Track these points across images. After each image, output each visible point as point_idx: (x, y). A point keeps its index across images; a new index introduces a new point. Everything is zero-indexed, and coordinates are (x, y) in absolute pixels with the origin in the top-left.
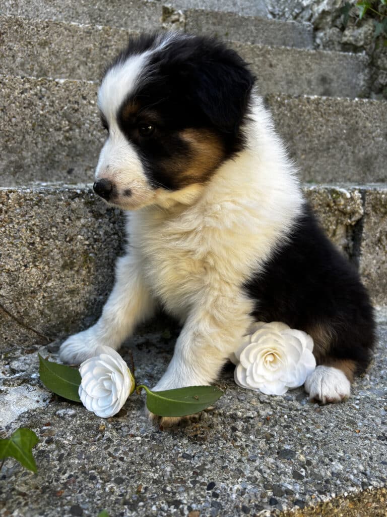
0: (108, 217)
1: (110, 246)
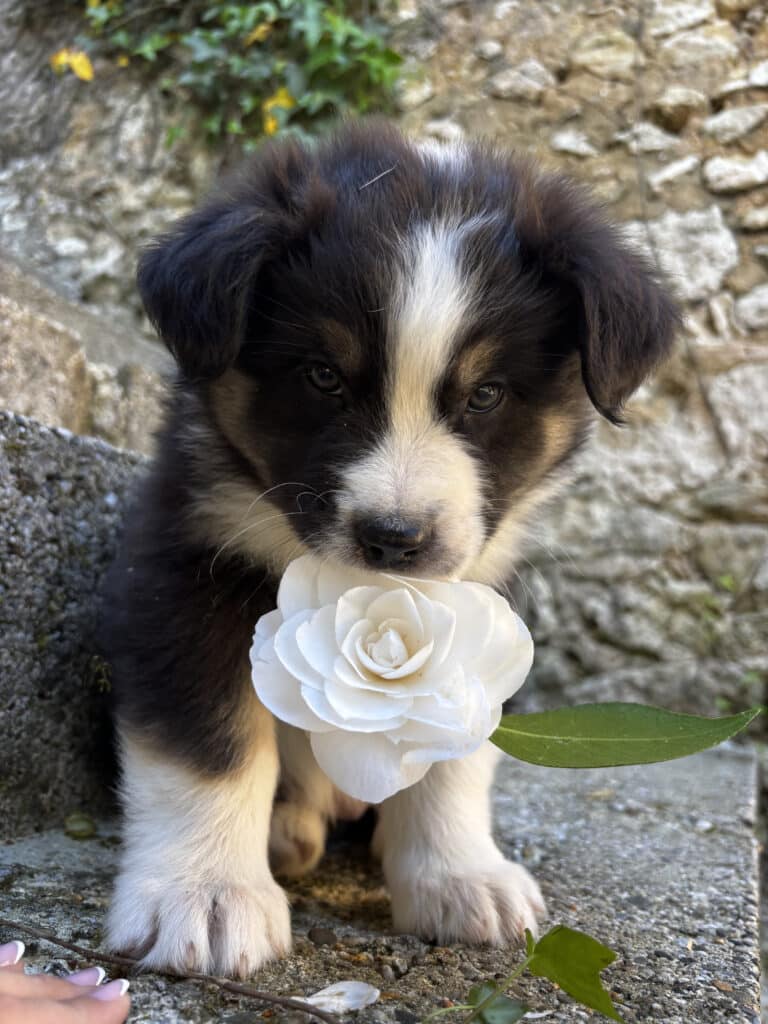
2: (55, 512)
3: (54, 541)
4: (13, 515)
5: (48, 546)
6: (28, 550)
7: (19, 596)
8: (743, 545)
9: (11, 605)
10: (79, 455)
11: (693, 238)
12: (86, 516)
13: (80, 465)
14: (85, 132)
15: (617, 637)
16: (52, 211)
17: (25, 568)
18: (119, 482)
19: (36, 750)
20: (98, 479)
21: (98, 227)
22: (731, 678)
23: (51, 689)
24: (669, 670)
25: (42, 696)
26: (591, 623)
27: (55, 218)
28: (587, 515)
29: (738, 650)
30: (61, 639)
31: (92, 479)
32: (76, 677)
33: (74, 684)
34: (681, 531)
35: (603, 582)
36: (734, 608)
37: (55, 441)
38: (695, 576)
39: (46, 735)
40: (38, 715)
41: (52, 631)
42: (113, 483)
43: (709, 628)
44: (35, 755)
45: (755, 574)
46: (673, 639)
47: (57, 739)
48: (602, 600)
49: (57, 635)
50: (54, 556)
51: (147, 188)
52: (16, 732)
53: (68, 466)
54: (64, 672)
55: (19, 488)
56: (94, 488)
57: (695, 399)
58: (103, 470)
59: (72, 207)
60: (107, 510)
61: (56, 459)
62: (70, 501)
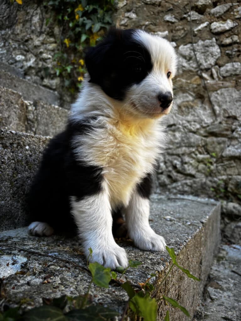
0: (10, 148)
1: (10, 167)
2: (13, 152)
3: (13, 159)
4: (2, 154)
5: (12, 161)
6: (7, 163)
7: (5, 174)
8: (219, 143)
9: (4, 176)
10: (18, 137)
11: (207, 48)
12: (21, 153)
13: (18, 140)
14: (21, 21)
15: (183, 171)
16: (13, 46)
17: (6, 167)
18: (29, 143)
19: (13, 210)
20: (23, 143)
21: (27, 51)
22: (215, 182)
23: (15, 195)
24: (197, 180)
25: (13, 197)
26: (175, 167)
27: (15, 49)
28: (174, 135)
29: (217, 174)
30: (17, 183)
31: (22, 143)
32: (21, 192)
33: (21, 194)
34: (202, 139)
35: (178, 155)
36: (216, 162)
37: (11, 135)
38: (206, 153)
39: (15, 206)
40: (13, 202)
41: (15, 182)
42: (27, 143)
43: (209, 168)
44: (13, 211)
45: (223, 152)
46: (198, 171)
47: (18, 207)
48: (178, 161)
49: (16, 182)
50: (13, 163)
51: (41, 38)
52: (7, 206)
53: (15, 141)
54: (18, 191)
55: (3, 148)
56: (23, 145)
57: (206, 99)
58: (25, 140)
59: (19, 45)
60: (27, 150)
61: (12, 139)
62: (17, 149)
